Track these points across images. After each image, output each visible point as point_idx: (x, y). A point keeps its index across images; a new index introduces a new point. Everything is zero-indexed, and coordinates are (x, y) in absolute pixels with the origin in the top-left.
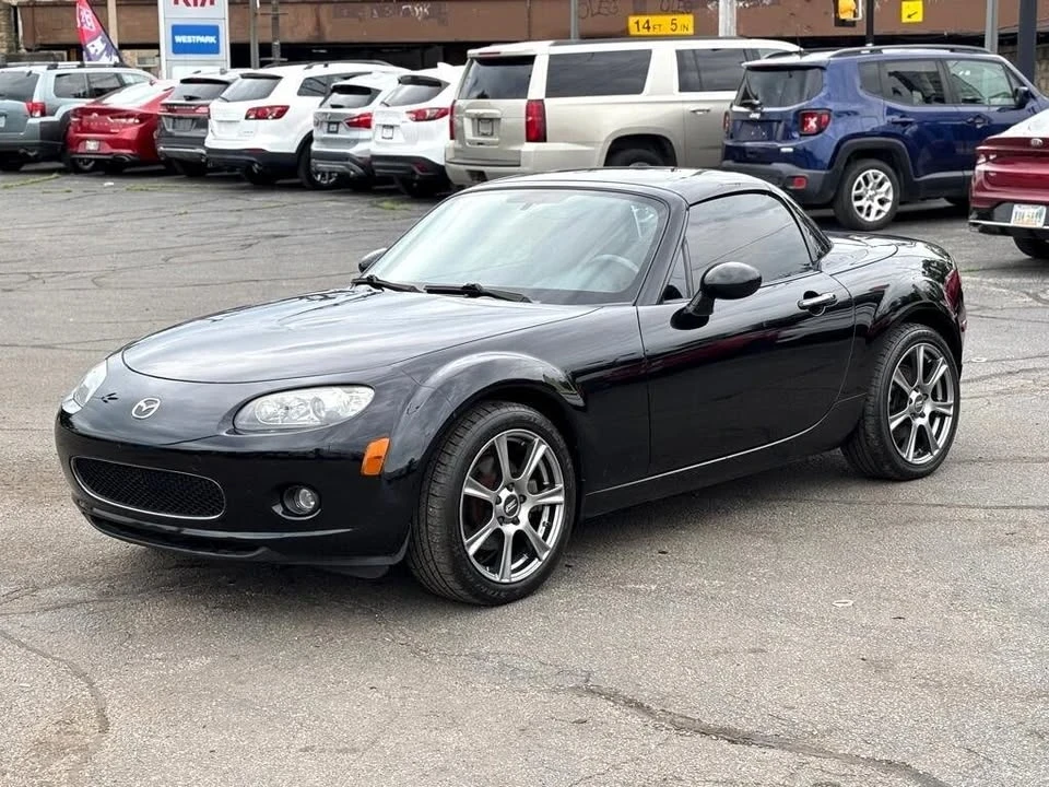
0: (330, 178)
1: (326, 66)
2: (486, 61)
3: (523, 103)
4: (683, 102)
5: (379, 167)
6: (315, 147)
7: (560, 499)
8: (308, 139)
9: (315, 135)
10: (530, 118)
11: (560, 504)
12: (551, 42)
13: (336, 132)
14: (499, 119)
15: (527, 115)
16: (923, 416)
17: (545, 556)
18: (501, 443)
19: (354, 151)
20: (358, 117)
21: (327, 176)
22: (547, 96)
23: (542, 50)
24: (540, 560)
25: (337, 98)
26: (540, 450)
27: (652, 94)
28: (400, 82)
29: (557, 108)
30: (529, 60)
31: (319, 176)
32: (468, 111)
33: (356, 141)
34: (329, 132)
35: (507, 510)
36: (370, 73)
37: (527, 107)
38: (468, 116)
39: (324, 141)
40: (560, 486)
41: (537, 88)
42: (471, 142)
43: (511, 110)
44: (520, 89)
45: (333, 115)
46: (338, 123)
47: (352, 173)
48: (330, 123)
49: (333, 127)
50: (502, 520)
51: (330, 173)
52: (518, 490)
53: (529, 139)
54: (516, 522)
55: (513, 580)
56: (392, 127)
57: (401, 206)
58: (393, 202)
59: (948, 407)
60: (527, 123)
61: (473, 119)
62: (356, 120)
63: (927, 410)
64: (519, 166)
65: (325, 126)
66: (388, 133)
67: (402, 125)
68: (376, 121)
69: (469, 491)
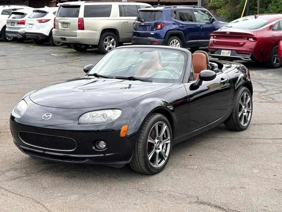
0: (11, 38)
1: (9, 6)
2: (64, 7)
3: (77, 19)
4: (121, 19)
5: (28, 36)
6: (7, 29)
7: (169, 141)
8: (5, 27)
9: (7, 26)
10: (79, 23)
11: (169, 143)
12: (85, 2)
13: (14, 25)
14: (70, 23)
15: (79, 22)
16: (245, 112)
18: (156, 125)
19: (19, 31)
20: (21, 21)
21: (10, 38)
22: (84, 17)
23: (82, 4)
24: (165, 160)
25: (13, 16)
26: (165, 127)
27: (112, 17)
28: (33, 11)
29: (87, 21)
30: (79, 7)
31: (8, 38)
32: (60, 21)
33: (20, 28)
34: (11, 25)
35: (157, 146)
36: (23, 9)
37: (79, 20)
38: (60, 22)
39: (10, 28)
40: (169, 138)
41: (81, 14)
42: (61, 29)
43: (74, 21)
44: (76, 15)
45: (13, 20)
46: (14, 23)
47: (19, 37)
48: (12, 23)
49: (13, 24)
50: (156, 149)
51: (11, 37)
53: (79, 29)
54: (159, 149)
55: (159, 167)
56: (32, 24)
57: (36, 47)
59: (250, 110)
60: (79, 24)
61: (61, 23)
62: (20, 22)
64: (76, 36)
65: (10, 24)
66: (31, 26)
67: (35, 24)
68: (27, 22)
69: (149, 141)
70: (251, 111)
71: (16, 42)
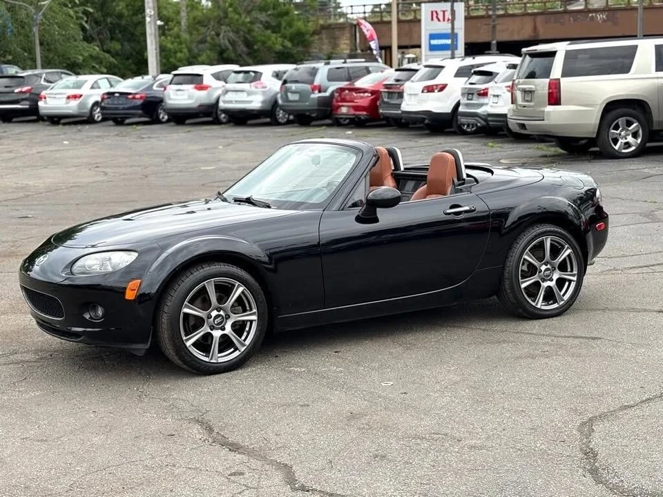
0: (473, 127)
1: (474, 58)
2: (534, 55)
3: (547, 81)
4: (658, 78)
5: (491, 121)
6: (461, 109)
7: (254, 318)
8: (458, 104)
9: (461, 102)
10: (551, 91)
11: (255, 321)
12: (568, 42)
13: (471, 100)
14: (534, 91)
15: (549, 89)
16: (551, 280)
17: (243, 349)
18: (210, 285)
19: (480, 111)
20: (484, 90)
21: (471, 126)
22: (562, 77)
23: (561, 48)
24: (240, 351)
25: (475, 78)
26: (239, 290)
27: (634, 74)
28: (507, 68)
29: (567, 84)
30: (552, 54)
31: (466, 126)
32: (519, 86)
33: (482, 105)
34: (468, 99)
35: (216, 323)
36: (495, 63)
37: (549, 83)
38: (519, 89)
39: (467, 105)
40: (254, 310)
41: (556, 72)
42: (520, 106)
43: (541, 85)
44: (547, 73)
45: (470, 89)
46: (472, 94)
47: (479, 124)
48: (469, 94)
49: (470, 96)
50: (212, 328)
51: (473, 125)
52: (224, 311)
53: (550, 104)
54: (223, 329)
55: (219, 361)
56: (498, 96)
58: (493, 142)
59: (574, 275)
60: (549, 93)
61: (521, 91)
62: (482, 92)
63: (556, 276)
64: (543, 120)
65: (466, 95)
66: (495, 100)
67: (503, 95)
68: (490, 92)
69: (186, 310)
70: (575, 278)
71: (483, 135)
